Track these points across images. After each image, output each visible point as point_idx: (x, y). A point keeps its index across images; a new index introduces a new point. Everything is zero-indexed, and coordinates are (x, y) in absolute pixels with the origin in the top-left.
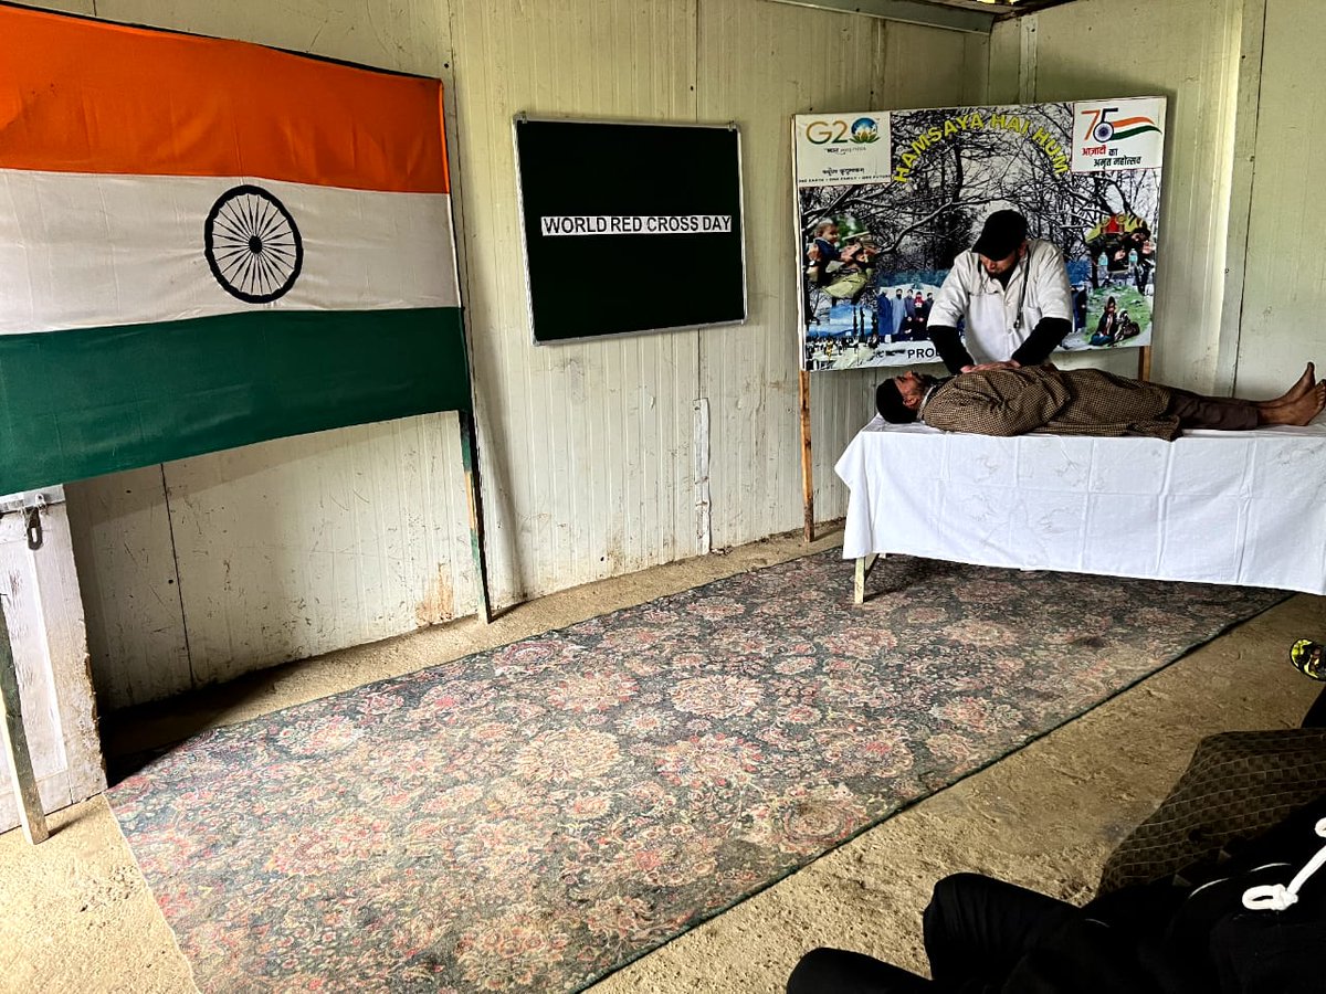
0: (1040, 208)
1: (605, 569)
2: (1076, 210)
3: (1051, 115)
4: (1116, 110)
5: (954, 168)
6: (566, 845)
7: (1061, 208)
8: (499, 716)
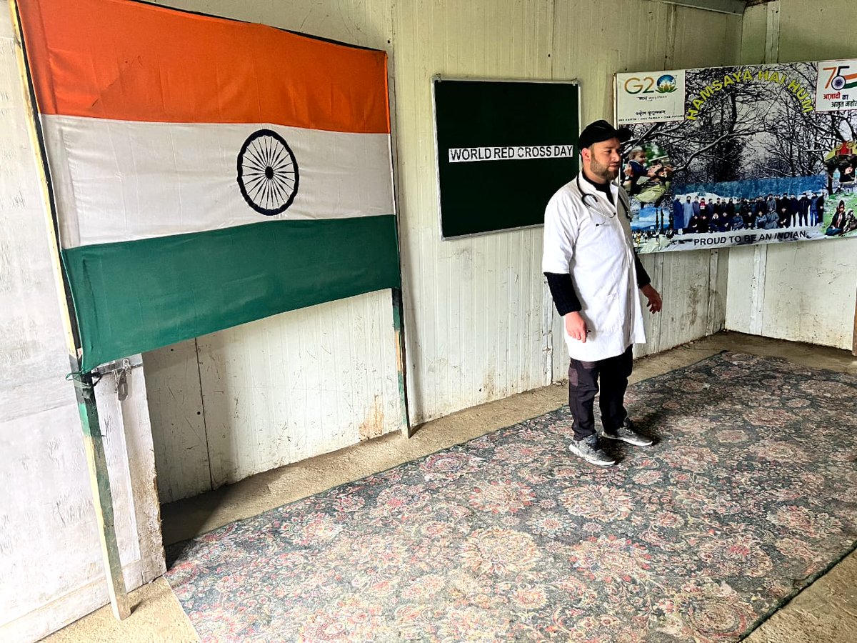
0: (792, 137)
1: (482, 398)
2: (818, 138)
3: (801, 71)
4: (848, 67)
5: (731, 110)
6: (522, 631)
7: (807, 137)
8: (439, 517)
